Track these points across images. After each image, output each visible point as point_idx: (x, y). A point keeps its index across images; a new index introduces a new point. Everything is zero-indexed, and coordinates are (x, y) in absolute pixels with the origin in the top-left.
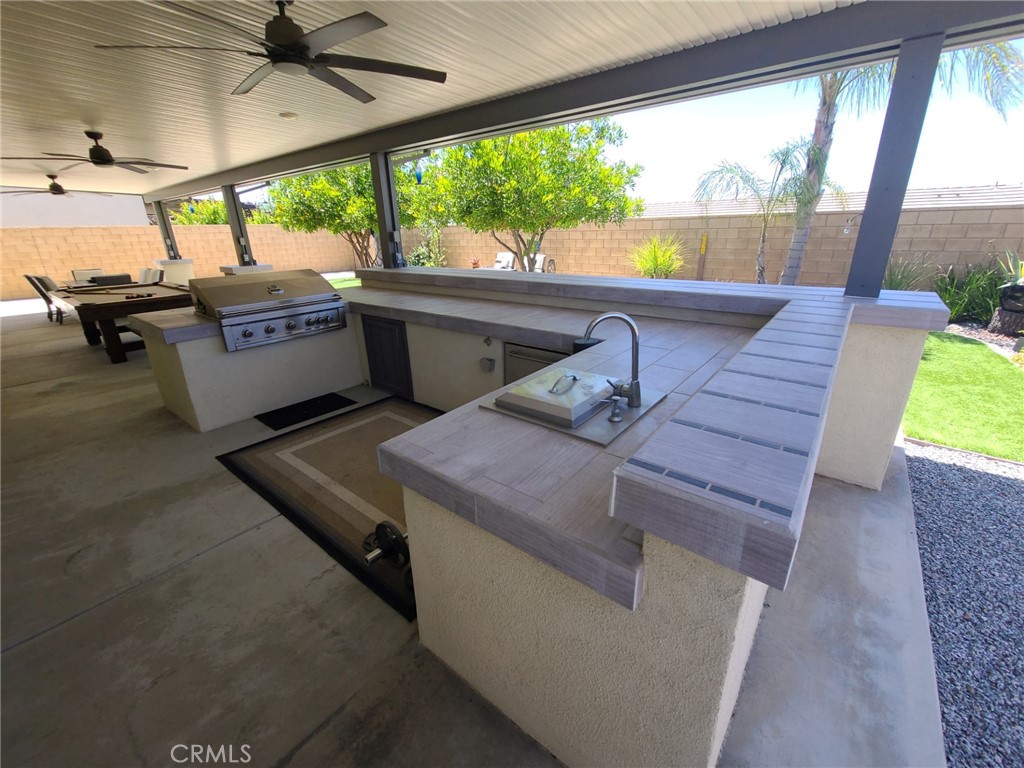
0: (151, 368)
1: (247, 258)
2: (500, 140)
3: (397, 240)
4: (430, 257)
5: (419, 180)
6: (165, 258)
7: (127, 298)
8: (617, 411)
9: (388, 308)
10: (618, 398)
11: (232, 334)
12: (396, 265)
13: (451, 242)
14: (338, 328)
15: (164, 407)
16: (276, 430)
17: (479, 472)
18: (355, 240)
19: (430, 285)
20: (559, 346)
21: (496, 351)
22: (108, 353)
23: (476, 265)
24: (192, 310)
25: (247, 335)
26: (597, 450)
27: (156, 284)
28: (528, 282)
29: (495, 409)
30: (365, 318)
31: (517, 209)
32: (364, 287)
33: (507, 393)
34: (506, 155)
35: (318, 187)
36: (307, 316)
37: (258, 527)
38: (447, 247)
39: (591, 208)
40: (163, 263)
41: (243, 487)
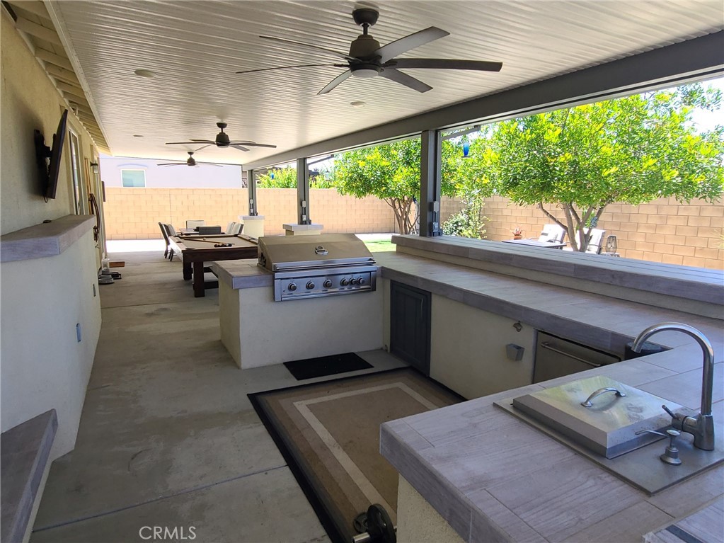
0: (218, 305)
1: (304, 218)
2: (558, 112)
3: (436, 210)
4: (469, 225)
5: (466, 153)
6: (247, 214)
7: (215, 246)
8: (674, 450)
9: (417, 277)
10: (676, 433)
11: (281, 285)
12: (431, 234)
13: (493, 211)
14: (368, 291)
15: (220, 341)
16: (298, 379)
17: (481, 483)
18: (397, 205)
19: (463, 258)
20: (607, 345)
21: (526, 339)
22: (194, 289)
23: (517, 236)
24: (256, 261)
25: (292, 288)
26: (637, 496)
27: (236, 236)
28: (575, 265)
29: (511, 410)
30: (393, 283)
31: (571, 182)
32: (398, 252)
33: (528, 396)
34: (564, 126)
35: (372, 158)
36: (342, 277)
37: (266, 472)
38: (488, 216)
39: (669, 182)
40: (244, 218)
41: (262, 429)
